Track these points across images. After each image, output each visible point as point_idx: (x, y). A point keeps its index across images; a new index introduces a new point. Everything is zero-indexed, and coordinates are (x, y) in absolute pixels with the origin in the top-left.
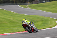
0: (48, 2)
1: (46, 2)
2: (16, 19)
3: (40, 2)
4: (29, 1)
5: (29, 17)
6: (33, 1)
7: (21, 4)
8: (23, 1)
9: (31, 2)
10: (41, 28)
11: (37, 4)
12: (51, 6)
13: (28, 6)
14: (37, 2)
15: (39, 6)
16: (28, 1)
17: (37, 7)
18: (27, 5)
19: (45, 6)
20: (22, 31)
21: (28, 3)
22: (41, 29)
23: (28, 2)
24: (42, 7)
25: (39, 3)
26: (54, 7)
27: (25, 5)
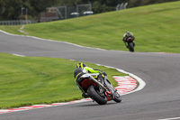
0: (87, 14)
1: (81, 15)
3: (63, 15)
4: (29, 14)
5: (29, 64)
6: (42, 14)
7: (3, 22)
8: (10, 14)
9: (33, 16)
10: (67, 99)
11: (52, 23)
12: (97, 28)
13: (25, 29)
14: (53, 15)
15: (60, 29)
16: (25, 14)
17: (54, 32)
18: (23, 26)
19: (78, 28)
20: (8, 108)
21: (24, 19)
22: (66, 101)
23: (26, 17)
24: (70, 30)
25: (60, 19)
26: (106, 32)
27: (15, 26)
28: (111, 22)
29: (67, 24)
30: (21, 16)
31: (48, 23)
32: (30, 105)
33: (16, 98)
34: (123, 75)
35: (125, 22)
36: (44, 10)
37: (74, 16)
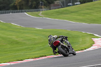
0: (77, 4)
1: (74, 5)
2: (22, 37)
3: (64, 5)
4: (44, 5)
5: (44, 33)
6: (52, 5)
7: (30, 10)
8: (34, 6)
9: (47, 6)
11: (57, 10)
12: (83, 12)
13: (42, 14)
14: (58, 5)
15: (62, 13)
16: (42, 5)
17: (58, 15)
18: (41, 12)
19: (72, 12)
20: (33, 58)
21: (42, 8)
23: (43, 7)
24: (67, 14)
25: (62, 7)
27: (37, 12)
28: (90, 8)
29: (66, 10)
30: (40, 6)
31: (55, 10)
32: (46, 56)
33: (37, 52)
34: (97, 37)
35: (98, 8)
36: (53, 2)
37: (70, 6)
